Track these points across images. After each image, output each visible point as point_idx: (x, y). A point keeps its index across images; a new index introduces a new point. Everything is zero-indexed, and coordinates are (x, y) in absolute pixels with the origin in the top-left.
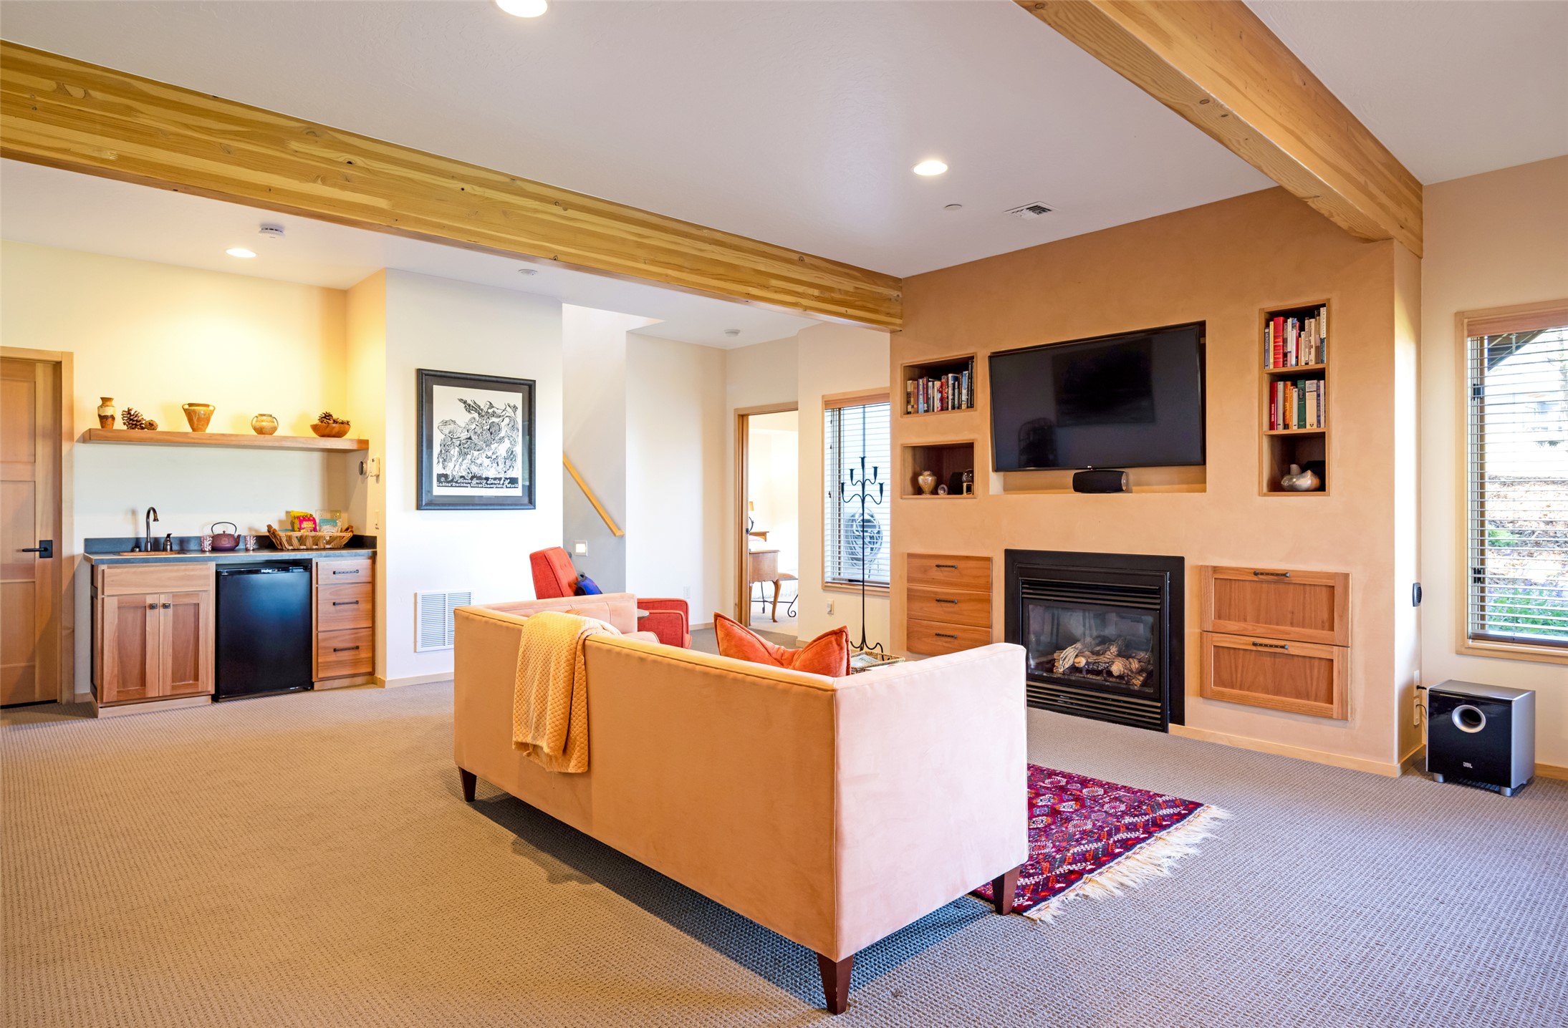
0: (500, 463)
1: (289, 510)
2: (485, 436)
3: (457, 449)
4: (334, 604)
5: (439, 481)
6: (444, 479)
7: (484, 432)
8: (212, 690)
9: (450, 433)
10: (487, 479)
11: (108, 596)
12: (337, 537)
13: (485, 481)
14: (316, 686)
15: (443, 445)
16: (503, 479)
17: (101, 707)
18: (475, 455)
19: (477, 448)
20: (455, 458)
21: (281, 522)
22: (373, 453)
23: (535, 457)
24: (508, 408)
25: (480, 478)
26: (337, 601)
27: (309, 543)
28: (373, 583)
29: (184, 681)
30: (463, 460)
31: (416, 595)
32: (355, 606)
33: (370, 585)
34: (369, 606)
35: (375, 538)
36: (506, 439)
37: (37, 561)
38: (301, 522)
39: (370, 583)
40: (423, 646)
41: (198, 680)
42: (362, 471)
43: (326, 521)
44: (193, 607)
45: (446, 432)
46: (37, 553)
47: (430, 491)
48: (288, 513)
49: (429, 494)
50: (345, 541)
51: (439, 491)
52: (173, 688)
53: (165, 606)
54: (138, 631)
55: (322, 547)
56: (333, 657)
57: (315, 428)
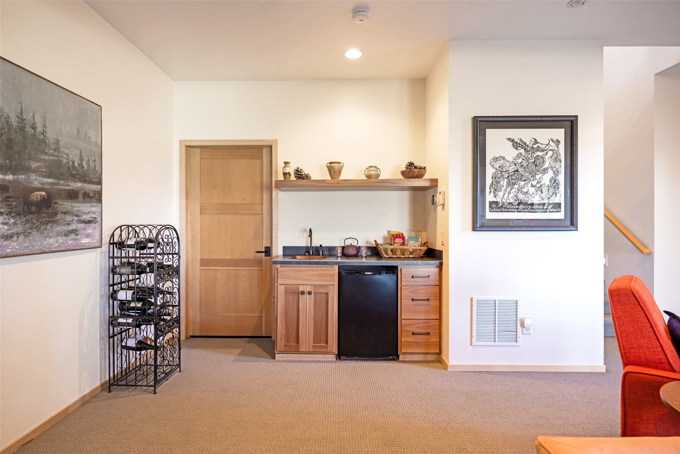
0: (544, 191)
1: (389, 230)
2: (530, 169)
3: (506, 180)
4: (413, 300)
5: (490, 207)
6: (495, 206)
7: (530, 165)
8: (335, 350)
9: (500, 167)
10: (532, 204)
11: (280, 284)
12: (417, 250)
13: (530, 207)
14: (401, 358)
15: (494, 177)
16: (546, 205)
17: (277, 353)
18: (521, 185)
19: (523, 179)
20: (504, 188)
21: (385, 238)
22: (440, 188)
23: (577, 184)
24: (551, 143)
25: (526, 204)
26: (415, 298)
27: (398, 254)
28: (440, 286)
29: (320, 343)
30: (511, 189)
31: (472, 299)
32: (427, 302)
33: (438, 287)
34: (437, 303)
35: (442, 252)
36: (550, 170)
37: (263, 258)
38: (394, 238)
39: (438, 285)
40: (477, 341)
41: (327, 344)
42: (433, 203)
43: (411, 238)
44: (325, 295)
45: (497, 166)
46: (264, 254)
47: (483, 216)
48: (389, 232)
49: (483, 218)
50: (422, 253)
51: (490, 215)
52: (314, 347)
53: (310, 293)
54: (295, 308)
55: (407, 256)
56: (412, 339)
57: (403, 173)
